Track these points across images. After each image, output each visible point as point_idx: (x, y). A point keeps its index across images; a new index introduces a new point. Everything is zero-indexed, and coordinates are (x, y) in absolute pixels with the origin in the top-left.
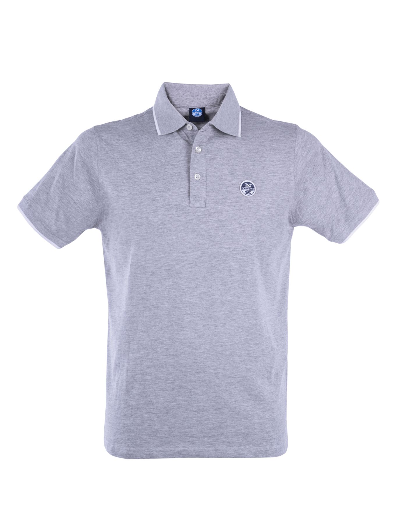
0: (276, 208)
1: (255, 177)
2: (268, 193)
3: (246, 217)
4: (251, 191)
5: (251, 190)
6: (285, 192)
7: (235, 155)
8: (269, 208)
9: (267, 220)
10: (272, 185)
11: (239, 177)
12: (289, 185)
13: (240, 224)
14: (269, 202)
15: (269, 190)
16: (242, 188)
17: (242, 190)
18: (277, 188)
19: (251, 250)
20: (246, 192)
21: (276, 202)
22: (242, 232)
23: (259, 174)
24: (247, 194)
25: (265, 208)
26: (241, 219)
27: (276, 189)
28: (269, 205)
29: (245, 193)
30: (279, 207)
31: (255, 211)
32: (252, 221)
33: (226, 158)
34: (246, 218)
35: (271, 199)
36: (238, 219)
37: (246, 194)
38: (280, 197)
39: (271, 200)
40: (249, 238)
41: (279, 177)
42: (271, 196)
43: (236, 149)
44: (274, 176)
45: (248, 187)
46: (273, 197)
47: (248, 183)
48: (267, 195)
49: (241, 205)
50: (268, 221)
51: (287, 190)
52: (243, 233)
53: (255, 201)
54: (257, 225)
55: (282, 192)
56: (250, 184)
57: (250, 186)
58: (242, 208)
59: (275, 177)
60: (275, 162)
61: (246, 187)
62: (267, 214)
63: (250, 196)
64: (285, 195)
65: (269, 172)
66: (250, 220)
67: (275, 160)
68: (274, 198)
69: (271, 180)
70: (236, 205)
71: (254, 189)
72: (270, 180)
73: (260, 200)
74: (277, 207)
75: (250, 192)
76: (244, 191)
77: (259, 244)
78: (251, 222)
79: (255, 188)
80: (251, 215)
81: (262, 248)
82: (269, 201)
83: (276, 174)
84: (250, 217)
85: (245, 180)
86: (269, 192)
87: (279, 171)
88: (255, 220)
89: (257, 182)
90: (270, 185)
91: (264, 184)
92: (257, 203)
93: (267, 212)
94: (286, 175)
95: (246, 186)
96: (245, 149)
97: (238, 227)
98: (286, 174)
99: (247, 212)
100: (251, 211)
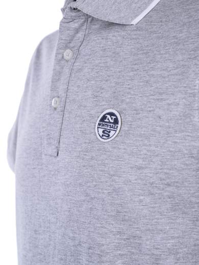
0: (156, 169)
1: (127, 103)
2: (141, 136)
3: (96, 182)
4: (112, 131)
5: (112, 129)
6: (177, 135)
7: (112, 60)
8: (140, 168)
9: (138, 193)
10: (151, 119)
11: (104, 103)
12: (188, 120)
13: (87, 195)
14: (141, 155)
15: (144, 129)
16: (99, 124)
17: (98, 128)
18: (160, 126)
19: (101, 251)
20: (103, 132)
21: (157, 156)
22: (89, 211)
23: (134, 96)
24: (104, 137)
25: (132, 168)
26: (88, 184)
27: (158, 129)
28: (140, 162)
29: (101, 134)
30: (166, 167)
31: (112, 173)
32: (105, 191)
33: (96, 67)
34: (95, 184)
35: (145, 149)
36: (83, 184)
37: (103, 135)
38: (166, 145)
39: (145, 152)
40: (98, 225)
41: (168, 101)
42: (146, 142)
43: (118, 50)
44: (158, 100)
45: (109, 122)
46: (150, 145)
47: (112, 114)
48: (139, 140)
49: (92, 158)
50: (139, 195)
51: (183, 131)
52: (91, 213)
53: (115, 150)
54: (113, 200)
55: (172, 135)
56: (114, 117)
57: (112, 121)
58: (92, 163)
59: (160, 103)
60: (169, 69)
61: (106, 122)
62: (136, 180)
63: (108, 140)
64: (178, 141)
65: (152, 93)
66: (102, 189)
67: (171, 65)
68: (153, 148)
69: (152, 109)
70: (85, 156)
71: (117, 127)
72: (149, 109)
73: (125, 149)
74: (159, 167)
75: (110, 132)
76: (101, 131)
77: (125, 240)
78: (103, 193)
79: (119, 125)
80: (103, 180)
81: (133, 250)
82: (142, 152)
83: (164, 96)
84: (101, 182)
85: (110, 108)
86: (144, 134)
87: (170, 90)
88: (109, 190)
89: (127, 113)
90: (147, 119)
91: (138, 116)
92: (118, 156)
93: (136, 177)
94: (184, 98)
95: (107, 120)
96: (132, 48)
97: (84, 201)
98: (183, 96)
99: (99, 172)
100: (104, 171)
